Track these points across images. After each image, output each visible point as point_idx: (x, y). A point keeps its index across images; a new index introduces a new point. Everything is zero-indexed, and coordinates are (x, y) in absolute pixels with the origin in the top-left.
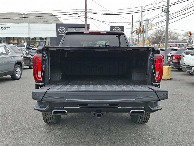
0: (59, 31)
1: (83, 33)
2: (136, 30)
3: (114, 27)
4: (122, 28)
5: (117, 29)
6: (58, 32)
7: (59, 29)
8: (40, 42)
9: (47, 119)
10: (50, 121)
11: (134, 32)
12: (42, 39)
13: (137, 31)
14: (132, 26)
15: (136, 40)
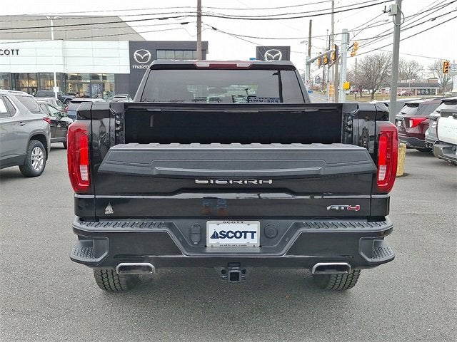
0: (135, 57)
1: (193, 67)
2: (318, 55)
3: (268, 48)
4: (286, 51)
5: (273, 53)
6: (132, 61)
7: (136, 53)
8: (90, 85)
9: (105, 280)
10: (112, 284)
11: (313, 61)
12: (95, 77)
13: (320, 58)
14: (310, 46)
15: (318, 80)
